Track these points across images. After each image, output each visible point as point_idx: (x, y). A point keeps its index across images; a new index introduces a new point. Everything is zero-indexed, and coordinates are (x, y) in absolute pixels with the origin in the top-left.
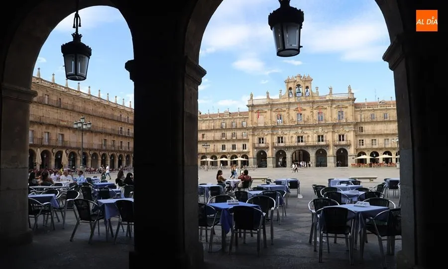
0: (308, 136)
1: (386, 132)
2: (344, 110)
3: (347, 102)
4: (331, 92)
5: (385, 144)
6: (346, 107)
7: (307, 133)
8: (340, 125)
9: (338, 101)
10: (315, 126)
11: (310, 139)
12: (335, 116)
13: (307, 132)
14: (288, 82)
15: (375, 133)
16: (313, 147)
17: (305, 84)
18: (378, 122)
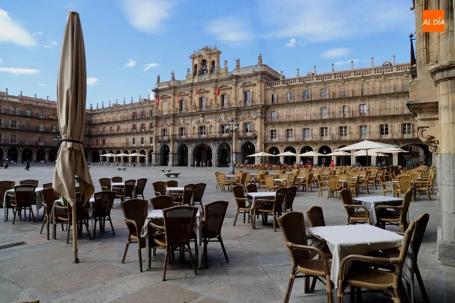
0: (211, 126)
1: (305, 118)
2: (251, 89)
3: (255, 77)
4: (238, 66)
5: (304, 136)
6: (254, 85)
7: (208, 122)
8: (245, 110)
9: (245, 76)
10: (217, 112)
11: (213, 130)
12: (241, 97)
13: (210, 120)
14: (193, 58)
15: (291, 120)
16: (215, 140)
17: (210, 58)
18: (295, 104)
